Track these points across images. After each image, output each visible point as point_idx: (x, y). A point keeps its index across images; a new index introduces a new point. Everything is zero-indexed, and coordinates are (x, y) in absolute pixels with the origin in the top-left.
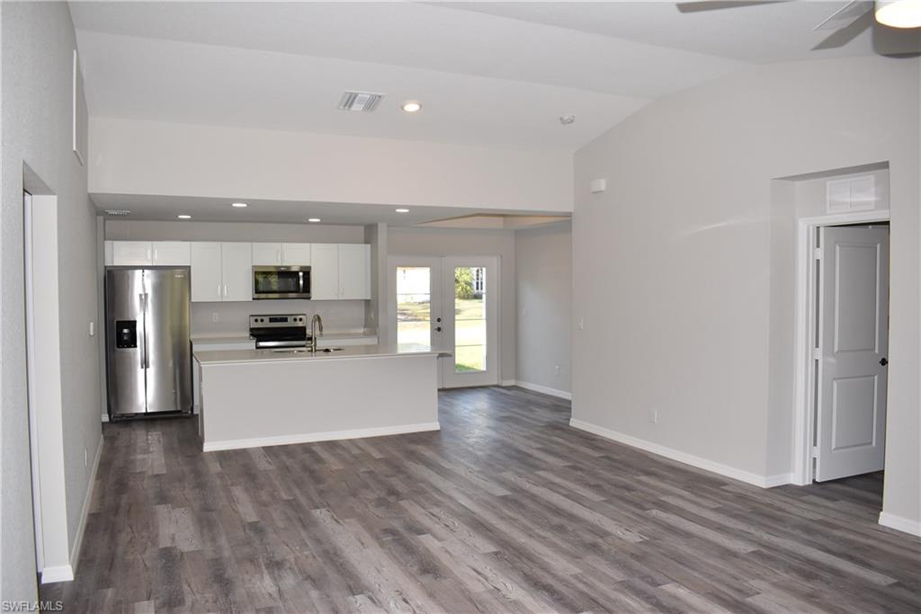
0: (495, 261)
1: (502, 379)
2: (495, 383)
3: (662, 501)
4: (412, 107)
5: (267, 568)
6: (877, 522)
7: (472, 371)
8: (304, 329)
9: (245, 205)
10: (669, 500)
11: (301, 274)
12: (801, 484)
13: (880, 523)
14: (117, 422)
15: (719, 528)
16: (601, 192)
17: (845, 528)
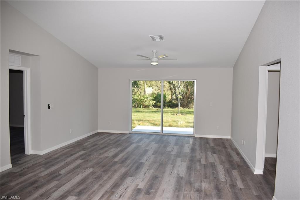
5: (202, 190)
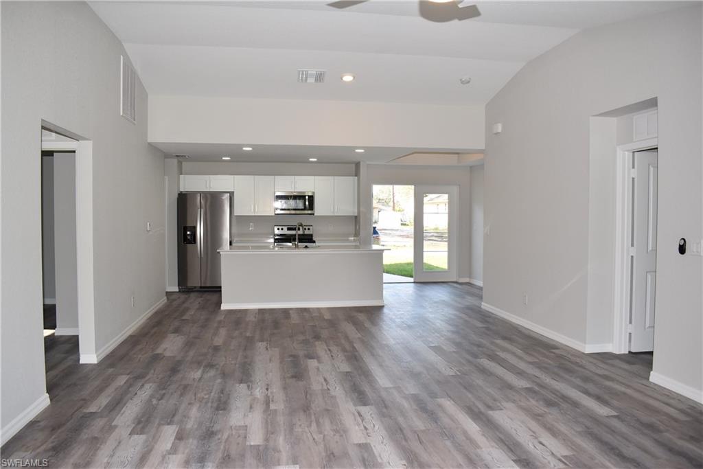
0: (455, 189)
1: (459, 277)
2: (454, 280)
3: (497, 355)
4: (348, 78)
6: (648, 379)
7: (440, 270)
8: (311, 235)
9: (251, 149)
10: (502, 355)
11: (307, 197)
12: (618, 353)
13: (650, 380)
14: (183, 292)
15: (518, 373)
16: (499, 133)
17: (618, 381)
